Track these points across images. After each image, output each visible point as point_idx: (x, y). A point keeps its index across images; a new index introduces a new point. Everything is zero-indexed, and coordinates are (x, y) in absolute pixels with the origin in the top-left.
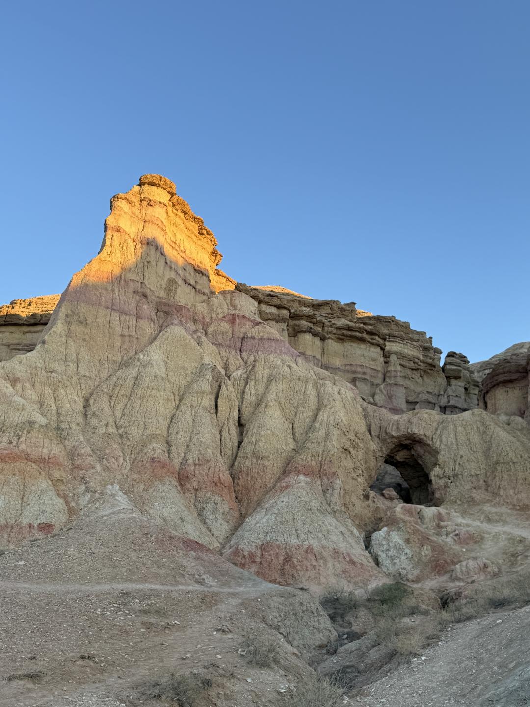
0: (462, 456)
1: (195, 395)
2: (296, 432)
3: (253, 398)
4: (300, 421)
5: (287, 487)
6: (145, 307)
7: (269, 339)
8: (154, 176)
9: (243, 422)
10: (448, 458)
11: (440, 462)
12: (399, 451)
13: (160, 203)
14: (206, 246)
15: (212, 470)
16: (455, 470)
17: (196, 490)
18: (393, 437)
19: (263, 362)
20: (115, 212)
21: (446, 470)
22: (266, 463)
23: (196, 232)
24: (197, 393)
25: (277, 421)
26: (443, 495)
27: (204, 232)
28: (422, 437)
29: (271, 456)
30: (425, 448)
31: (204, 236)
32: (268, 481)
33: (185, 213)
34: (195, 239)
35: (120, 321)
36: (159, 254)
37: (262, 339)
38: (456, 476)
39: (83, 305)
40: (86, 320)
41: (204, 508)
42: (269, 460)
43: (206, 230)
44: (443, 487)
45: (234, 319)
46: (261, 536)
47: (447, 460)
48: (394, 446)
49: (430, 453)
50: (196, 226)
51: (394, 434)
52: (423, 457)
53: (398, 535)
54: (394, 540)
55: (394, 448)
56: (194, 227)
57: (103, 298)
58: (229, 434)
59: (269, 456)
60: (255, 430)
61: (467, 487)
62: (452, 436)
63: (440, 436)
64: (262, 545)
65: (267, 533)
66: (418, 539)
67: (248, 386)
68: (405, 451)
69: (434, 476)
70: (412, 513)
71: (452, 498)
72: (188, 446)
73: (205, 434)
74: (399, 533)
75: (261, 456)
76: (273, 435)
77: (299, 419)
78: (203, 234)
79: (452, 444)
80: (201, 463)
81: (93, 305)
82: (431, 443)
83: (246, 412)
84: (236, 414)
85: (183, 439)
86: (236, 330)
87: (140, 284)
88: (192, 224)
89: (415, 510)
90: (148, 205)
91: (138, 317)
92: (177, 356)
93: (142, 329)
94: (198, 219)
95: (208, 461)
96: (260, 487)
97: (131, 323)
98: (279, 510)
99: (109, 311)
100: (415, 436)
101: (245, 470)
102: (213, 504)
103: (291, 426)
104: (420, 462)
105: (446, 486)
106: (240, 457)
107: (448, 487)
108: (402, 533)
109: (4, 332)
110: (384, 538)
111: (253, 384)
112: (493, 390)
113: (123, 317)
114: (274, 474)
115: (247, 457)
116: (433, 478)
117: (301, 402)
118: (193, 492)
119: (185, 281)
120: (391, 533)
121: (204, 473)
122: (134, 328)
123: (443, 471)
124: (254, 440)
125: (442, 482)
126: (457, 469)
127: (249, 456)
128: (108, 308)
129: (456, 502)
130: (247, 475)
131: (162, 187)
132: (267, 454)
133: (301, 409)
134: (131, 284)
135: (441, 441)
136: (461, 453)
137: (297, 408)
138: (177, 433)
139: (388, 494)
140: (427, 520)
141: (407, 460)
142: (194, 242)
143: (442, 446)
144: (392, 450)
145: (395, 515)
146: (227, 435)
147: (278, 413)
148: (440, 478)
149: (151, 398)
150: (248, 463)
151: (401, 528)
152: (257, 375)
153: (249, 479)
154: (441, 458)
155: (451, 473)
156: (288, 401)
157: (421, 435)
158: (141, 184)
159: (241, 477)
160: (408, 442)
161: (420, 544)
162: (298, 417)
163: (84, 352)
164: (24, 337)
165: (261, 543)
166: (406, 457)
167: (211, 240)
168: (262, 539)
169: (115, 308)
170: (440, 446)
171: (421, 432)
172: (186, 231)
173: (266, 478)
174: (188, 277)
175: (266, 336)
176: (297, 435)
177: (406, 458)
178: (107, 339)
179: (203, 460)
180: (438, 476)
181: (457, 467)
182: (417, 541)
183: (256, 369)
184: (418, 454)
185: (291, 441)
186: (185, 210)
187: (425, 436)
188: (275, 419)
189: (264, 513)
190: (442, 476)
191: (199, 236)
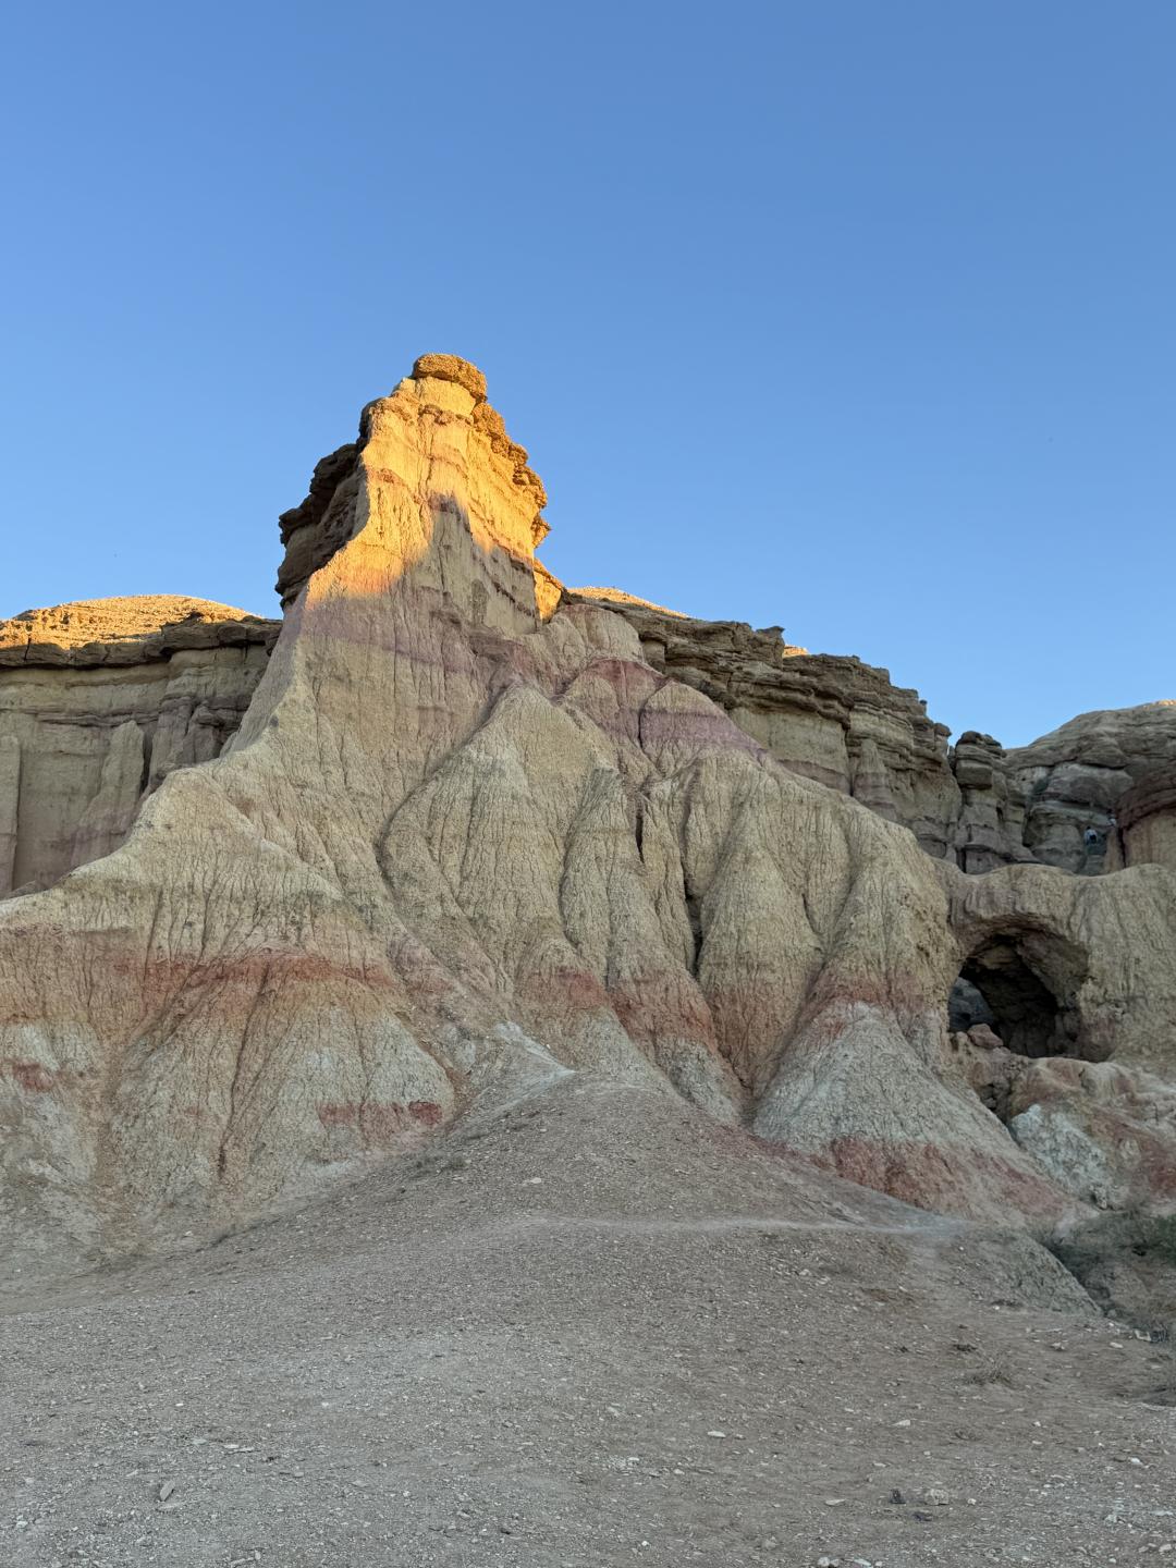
0: (1138, 961)
1: (600, 836)
2: (814, 912)
3: (708, 842)
4: (820, 890)
5: (840, 1027)
6: (458, 646)
7: (697, 715)
8: (446, 359)
9: (695, 891)
10: (1109, 963)
11: (1094, 971)
12: (990, 948)
13: (459, 417)
14: (527, 508)
15: (673, 992)
16: (1129, 988)
17: (653, 1033)
18: (982, 921)
19: (715, 766)
20: (379, 438)
21: (1110, 988)
22: (770, 977)
23: (510, 478)
24: (603, 831)
25: (776, 891)
26: (1109, 1040)
27: (525, 477)
28: (1046, 921)
29: (776, 964)
30: (1050, 943)
31: (524, 487)
32: (779, 1013)
33: (495, 437)
34: (508, 493)
35: (414, 678)
36: (462, 529)
37: (681, 714)
38: (1130, 999)
39: (339, 642)
40: (349, 675)
41: (680, 1069)
42: (773, 972)
43: (528, 474)
44: (1107, 1022)
45: (617, 671)
46: (827, 1124)
47: (1107, 967)
48: (983, 939)
49: (1061, 953)
50: (512, 465)
51: (984, 913)
52: (1046, 961)
53: (1067, 1119)
54: (1065, 1130)
55: (983, 943)
56: (507, 466)
57: (378, 627)
58: (673, 916)
59: (772, 964)
60: (731, 909)
61: (1160, 1021)
62: (1112, 918)
63: (1086, 919)
64: (834, 1142)
65: (839, 1118)
66: (1107, 1127)
67: (692, 816)
68: (1002, 948)
69: (1085, 999)
70: (1069, 1077)
71: (1130, 1044)
72: (611, 943)
73: (640, 918)
74: (1069, 1116)
75: (756, 964)
76: (773, 919)
77: (817, 886)
78: (522, 483)
79: (1114, 934)
80: (647, 977)
81: (358, 642)
82: (1067, 933)
83: (701, 870)
84: (679, 875)
85: (597, 929)
86: (624, 694)
87: (442, 596)
88: (505, 460)
89: (1075, 1070)
90: (436, 421)
91: (446, 670)
92: (544, 754)
93: (458, 695)
94: (516, 449)
95: (662, 973)
96: (767, 1025)
97: (435, 681)
98: (848, 1073)
99: (391, 656)
100: (1031, 919)
101: (726, 990)
102: (696, 1061)
103: (801, 900)
104: (1036, 972)
105: (1113, 1020)
106: (710, 964)
107: (1118, 1022)
108: (1074, 1116)
109: (23, 683)
110: (1042, 1126)
111: (702, 811)
112: (1145, 822)
113: (419, 668)
114: (787, 999)
115: (726, 965)
116: (1082, 1004)
117: (813, 850)
118: (647, 1036)
119: (497, 586)
120: (1053, 1116)
121: (658, 999)
122: (443, 692)
123: (1102, 991)
124: (733, 929)
125: (1103, 1012)
126: (1132, 986)
127: (729, 962)
128: (389, 649)
129: (1140, 1052)
130: (733, 1001)
131: (462, 383)
132: (767, 958)
133: (816, 866)
134: (426, 595)
135: (1089, 930)
136: (1136, 953)
137: (806, 863)
138: (582, 915)
139: (980, 1037)
140: (1100, 1089)
141: (1004, 968)
142: (505, 499)
143: (1094, 941)
144: (977, 947)
145: (1041, 1081)
146: (671, 919)
147: (774, 875)
148: (1099, 1005)
149: (514, 842)
150: (730, 976)
151: (1071, 1106)
152: (707, 792)
153: (739, 1009)
154: (1094, 964)
155: (1120, 995)
156: (784, 849)
157: (1044, 917)
158: (417, 375)
159: (719, 1006)
160: (1013, 931)
161: (1114, 1137)
162: (813, 880)
163: (353, 746)
164: (68, 695)
165: (829, 1139)
166: (1002, 960)
167: (536, 497)
168: (829, 1131)
169: (402, 649)
170: (1089, 939)
171: (1044, 910)
172: (493, 474)
173: (774, 1008)
174: (502, 579)
175: (689, 707)
176: (816, 918)
177: (1001, 963)
178: (392, 715)
179: (651, 972)
180: (1092, 1001)
181: (1132, 982)
182: (1105, 1130)
183: (702, 780)
184: (1032, 955)
185: (808, 931)
186: (495, 431)
187: (1054, 919)
188: (770, 885)
189: (812, 1078)
190: (1101, 1000)
191: (515, 487)
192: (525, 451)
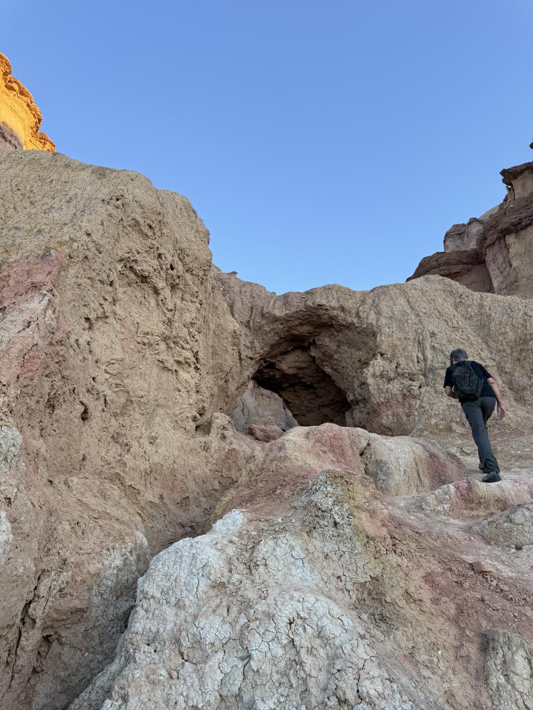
0: (433, 334)
10: (400, 339)
11: (384, 347)
12: (285, 353)
16: (425, 360)
18: (276, 319)
21: (403, 362)
26: (404, 418)
27: (15, 86)
28: (335, 312)
30: (340, 337)
31: (15, 93)
44: (400, 398)
47: (399, 343)
49: (351, 344)
51: (278, 313)
52: (336, 356)
55: (278, 344)
63: (376, 306)
68: (298, 353)
69: (374, 376)
71: (433, 421)
78: (12, 89)
79: (405, 313)
82: (355, 320)
89: (353, 443)
100: (321, 312)
104: (328, 370)
105: (408, 395)
107: (415, 397)
116: (370, 381)
123: (394, 365)
125: (395, 387)
126: (430, 357)
129: (449, 429)
135: (378, 313)
136: (431, 328)
139: (262, 430)
141: (301, 373)
143: (383, 321)
148: (390, 380)
154: (384, 341)
155: (415, 368)
157: (334, 309)
160: (305, 329)
166: (298, 364)
170: (378, 320)
171: (334, 303)
177: (299, 368)
180: (382, 376)
181: (429, 354)
184: (324, 354)
187: (343, 309)
190: (392, 375)
191: (6, 90)
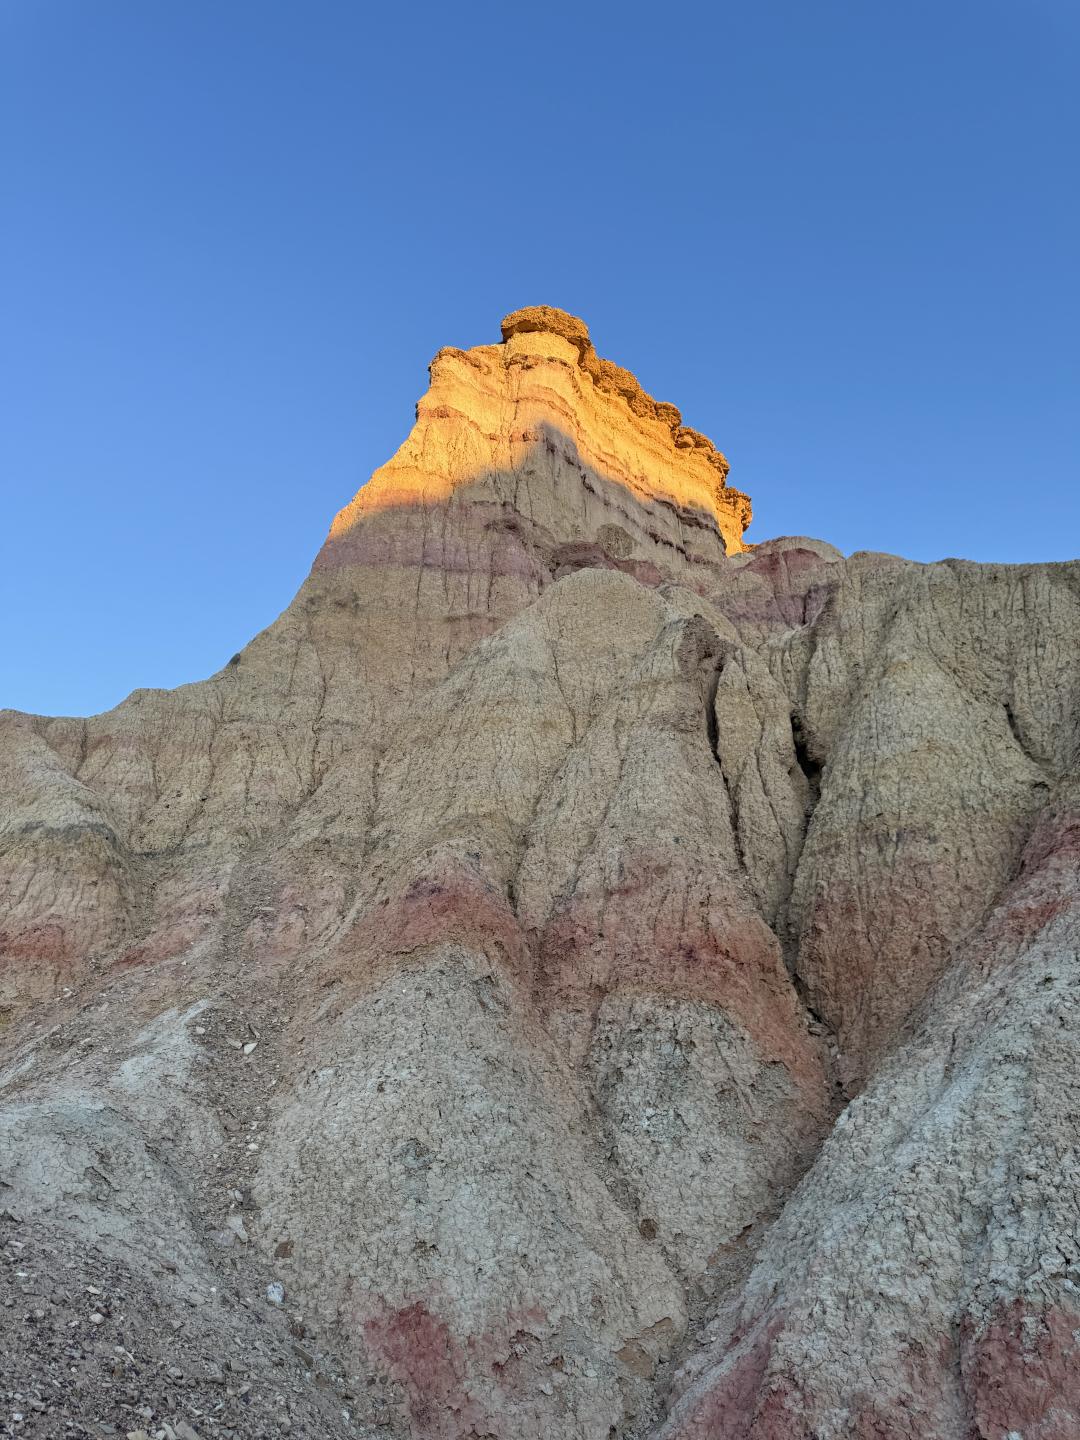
2: (1029, 726)
3: (840, 679)
4: (1037, 687)
6: (513, 549)
8: (532, 313)
9: (815, 752)
13: (551, 360)
14: (699, 470)
17: (601, 991)
19: (857, 586)
20: (438, 384)
22: (923, 851)
23: (671, 443)
24: (638, 688)
25: (939, 704)
27: (688, 439)
29: (940, 824)
31: (689, 449)
32: (945, 921)
33: (630, 396)
34: (668, 456)
35: (446, 590)
39: (348, 568)
40: (356, 598)
42: (933, 840)
43: (689, 433)
45: (777, 562)
50: (665, 427)
56: (660, 429)
57: (399, 544)
58: (766, 793)
59: (929, 825)
60: (855, 753)
67: (819, 653)
72: (593, 837)
73: (655, 788)
75: (893, 832)
76: (932, 747)
77: (1030, 681)
78: (685, 445)
80: (629, 882)
81: (374, 564)
83: (817, 720)
84: (782, 732)
85: (575, 819)
86: (785, 584)
87: (499, 508)
88: (654, 422)
90: (523, 368)
91: (493, 574)
93: (506, 598)
94: (665, 407)
95: (661, 870)
96: (916, 950)
97: (474, 589)
99: (414, 571)
101: (836, 895)
103: (1002, 714)
106: (813, 854)
111: (832, 642)
113: (453, 579)
114: (968, 888)
115: (838, 846)
117: (1021, 635)
118: (584, 1002)
119: (654, 537)
122: (483, 598)
124: (854, 783)
127: (844, 841)
128: (412, 563)
130: (849, 911)
131: (553, 330)
132: (918, 816)
133: (1025, 654)
134: (478, 510)
137: (1009, 658)
138: (559, 804)
142: (668, 463)
146: (761, 796)
147: (935, 678)
150: (844, 866)
152: (844, 620)
153: (860, 926)
156: (967, 648)
158: (507, 335)
159: (823, 926)
162: (1022, 677)
163: (345, 671)
167: (709, 458)
169: (430, 560)
172: (641, 439)
173: (933, 912)
174: (659, 529)
176: (1033, 735)
178: (411, 633)
179: (638, 871)
183: (838, 608)
185: (1017, 757)
186: (625, 387)
188: (926, 696)
191: (679, 451)
192: (673, 405)
